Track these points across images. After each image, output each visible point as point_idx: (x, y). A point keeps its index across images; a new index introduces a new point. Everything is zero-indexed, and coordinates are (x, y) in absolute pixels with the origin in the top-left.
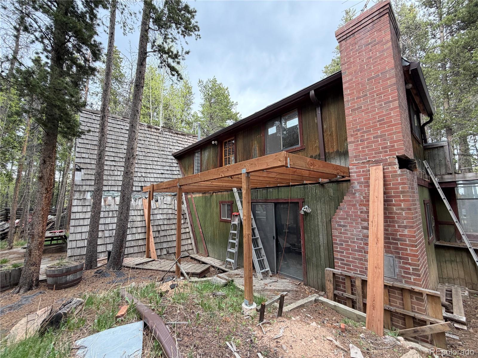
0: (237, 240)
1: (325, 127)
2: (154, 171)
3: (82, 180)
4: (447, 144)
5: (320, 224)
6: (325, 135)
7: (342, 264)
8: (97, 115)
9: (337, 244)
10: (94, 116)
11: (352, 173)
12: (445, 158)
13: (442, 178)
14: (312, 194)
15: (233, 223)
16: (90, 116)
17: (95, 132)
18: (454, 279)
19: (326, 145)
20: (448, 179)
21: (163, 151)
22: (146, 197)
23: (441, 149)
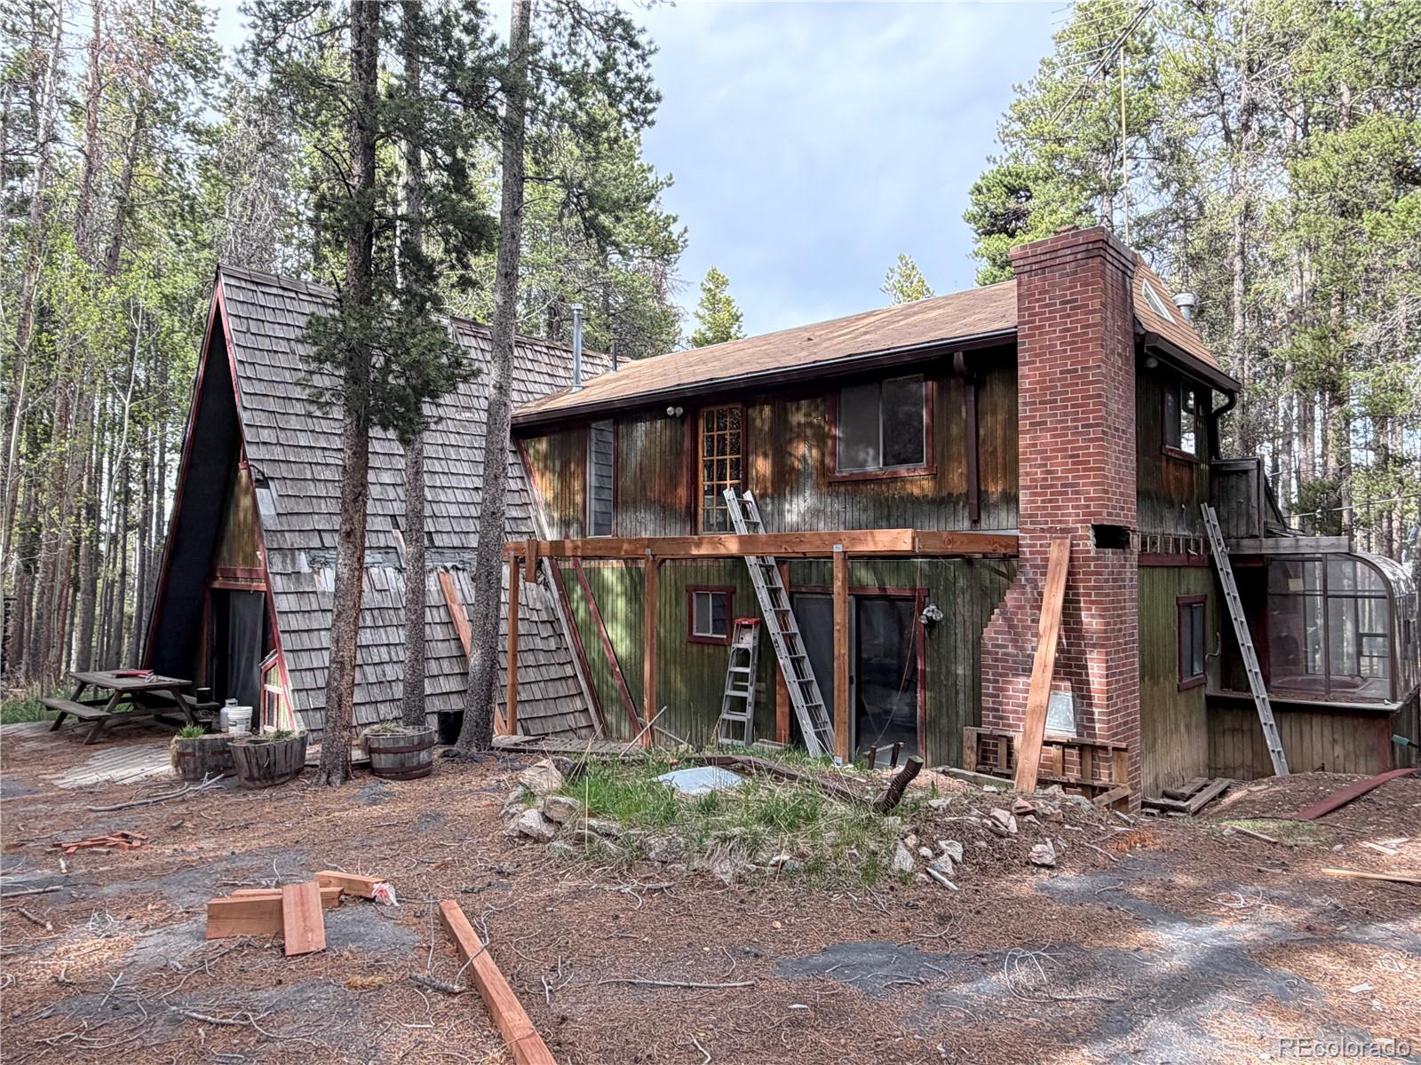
0: (751, 689)
1: (982, 432)
2: (454, 482)
3: (278, 514)
4: (1255, 466)
5: (959, 644)
6: (981, 451)
7: (994, 717)
8: (267, 290)
9: (988, 681)
10: (260, 295)
11: (1022, 546)
12: (1249, 499)
13: (1238, 545)
14: (946, 579)
15: (735, 646)
16: (248, 297)
17: (276, 352)
18: (1234, 769)
19: (982, 474)
20: (1250, 548)
21: (469, 409)
22: (445, 568)
23: (1244, 477)
